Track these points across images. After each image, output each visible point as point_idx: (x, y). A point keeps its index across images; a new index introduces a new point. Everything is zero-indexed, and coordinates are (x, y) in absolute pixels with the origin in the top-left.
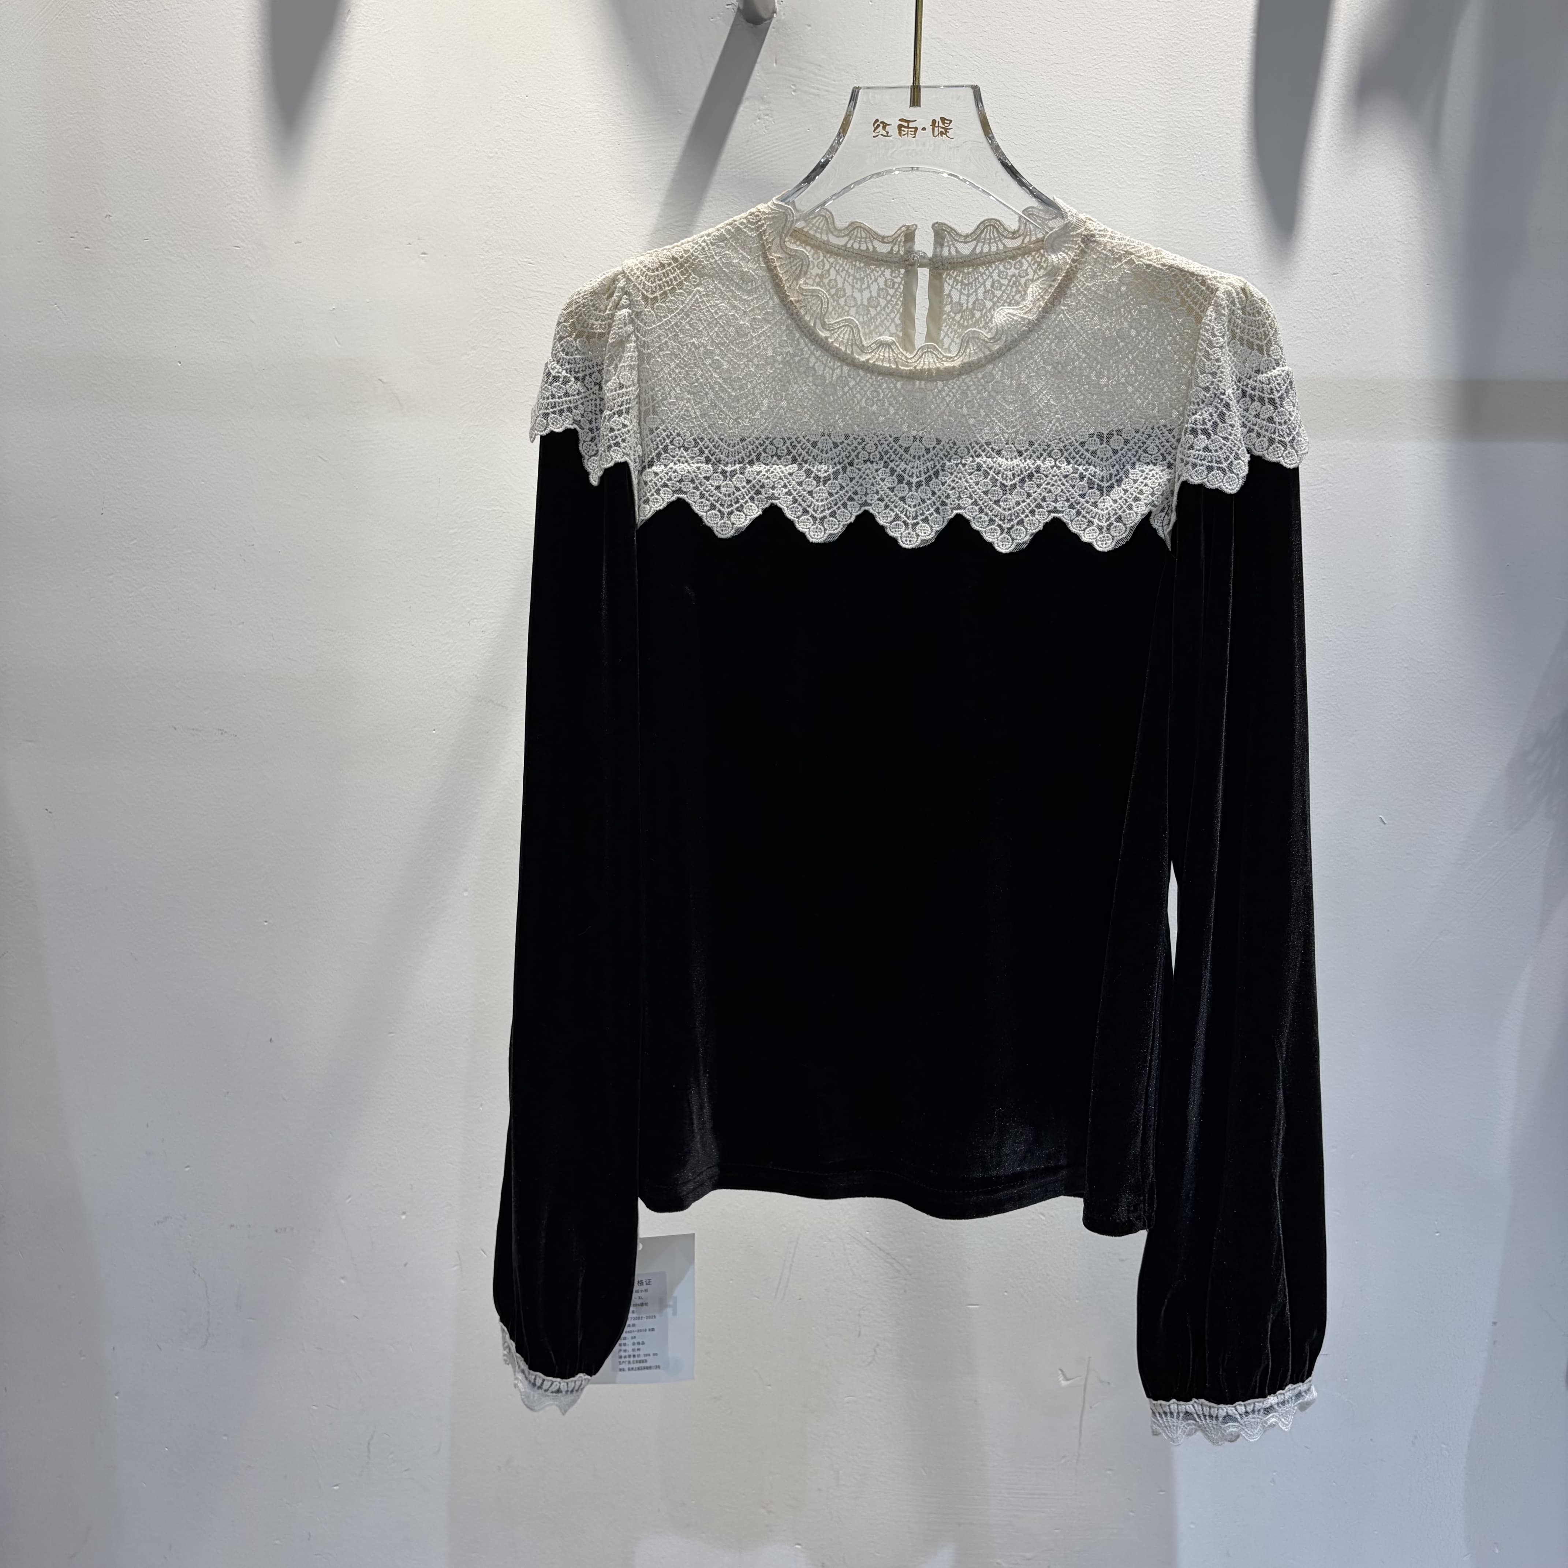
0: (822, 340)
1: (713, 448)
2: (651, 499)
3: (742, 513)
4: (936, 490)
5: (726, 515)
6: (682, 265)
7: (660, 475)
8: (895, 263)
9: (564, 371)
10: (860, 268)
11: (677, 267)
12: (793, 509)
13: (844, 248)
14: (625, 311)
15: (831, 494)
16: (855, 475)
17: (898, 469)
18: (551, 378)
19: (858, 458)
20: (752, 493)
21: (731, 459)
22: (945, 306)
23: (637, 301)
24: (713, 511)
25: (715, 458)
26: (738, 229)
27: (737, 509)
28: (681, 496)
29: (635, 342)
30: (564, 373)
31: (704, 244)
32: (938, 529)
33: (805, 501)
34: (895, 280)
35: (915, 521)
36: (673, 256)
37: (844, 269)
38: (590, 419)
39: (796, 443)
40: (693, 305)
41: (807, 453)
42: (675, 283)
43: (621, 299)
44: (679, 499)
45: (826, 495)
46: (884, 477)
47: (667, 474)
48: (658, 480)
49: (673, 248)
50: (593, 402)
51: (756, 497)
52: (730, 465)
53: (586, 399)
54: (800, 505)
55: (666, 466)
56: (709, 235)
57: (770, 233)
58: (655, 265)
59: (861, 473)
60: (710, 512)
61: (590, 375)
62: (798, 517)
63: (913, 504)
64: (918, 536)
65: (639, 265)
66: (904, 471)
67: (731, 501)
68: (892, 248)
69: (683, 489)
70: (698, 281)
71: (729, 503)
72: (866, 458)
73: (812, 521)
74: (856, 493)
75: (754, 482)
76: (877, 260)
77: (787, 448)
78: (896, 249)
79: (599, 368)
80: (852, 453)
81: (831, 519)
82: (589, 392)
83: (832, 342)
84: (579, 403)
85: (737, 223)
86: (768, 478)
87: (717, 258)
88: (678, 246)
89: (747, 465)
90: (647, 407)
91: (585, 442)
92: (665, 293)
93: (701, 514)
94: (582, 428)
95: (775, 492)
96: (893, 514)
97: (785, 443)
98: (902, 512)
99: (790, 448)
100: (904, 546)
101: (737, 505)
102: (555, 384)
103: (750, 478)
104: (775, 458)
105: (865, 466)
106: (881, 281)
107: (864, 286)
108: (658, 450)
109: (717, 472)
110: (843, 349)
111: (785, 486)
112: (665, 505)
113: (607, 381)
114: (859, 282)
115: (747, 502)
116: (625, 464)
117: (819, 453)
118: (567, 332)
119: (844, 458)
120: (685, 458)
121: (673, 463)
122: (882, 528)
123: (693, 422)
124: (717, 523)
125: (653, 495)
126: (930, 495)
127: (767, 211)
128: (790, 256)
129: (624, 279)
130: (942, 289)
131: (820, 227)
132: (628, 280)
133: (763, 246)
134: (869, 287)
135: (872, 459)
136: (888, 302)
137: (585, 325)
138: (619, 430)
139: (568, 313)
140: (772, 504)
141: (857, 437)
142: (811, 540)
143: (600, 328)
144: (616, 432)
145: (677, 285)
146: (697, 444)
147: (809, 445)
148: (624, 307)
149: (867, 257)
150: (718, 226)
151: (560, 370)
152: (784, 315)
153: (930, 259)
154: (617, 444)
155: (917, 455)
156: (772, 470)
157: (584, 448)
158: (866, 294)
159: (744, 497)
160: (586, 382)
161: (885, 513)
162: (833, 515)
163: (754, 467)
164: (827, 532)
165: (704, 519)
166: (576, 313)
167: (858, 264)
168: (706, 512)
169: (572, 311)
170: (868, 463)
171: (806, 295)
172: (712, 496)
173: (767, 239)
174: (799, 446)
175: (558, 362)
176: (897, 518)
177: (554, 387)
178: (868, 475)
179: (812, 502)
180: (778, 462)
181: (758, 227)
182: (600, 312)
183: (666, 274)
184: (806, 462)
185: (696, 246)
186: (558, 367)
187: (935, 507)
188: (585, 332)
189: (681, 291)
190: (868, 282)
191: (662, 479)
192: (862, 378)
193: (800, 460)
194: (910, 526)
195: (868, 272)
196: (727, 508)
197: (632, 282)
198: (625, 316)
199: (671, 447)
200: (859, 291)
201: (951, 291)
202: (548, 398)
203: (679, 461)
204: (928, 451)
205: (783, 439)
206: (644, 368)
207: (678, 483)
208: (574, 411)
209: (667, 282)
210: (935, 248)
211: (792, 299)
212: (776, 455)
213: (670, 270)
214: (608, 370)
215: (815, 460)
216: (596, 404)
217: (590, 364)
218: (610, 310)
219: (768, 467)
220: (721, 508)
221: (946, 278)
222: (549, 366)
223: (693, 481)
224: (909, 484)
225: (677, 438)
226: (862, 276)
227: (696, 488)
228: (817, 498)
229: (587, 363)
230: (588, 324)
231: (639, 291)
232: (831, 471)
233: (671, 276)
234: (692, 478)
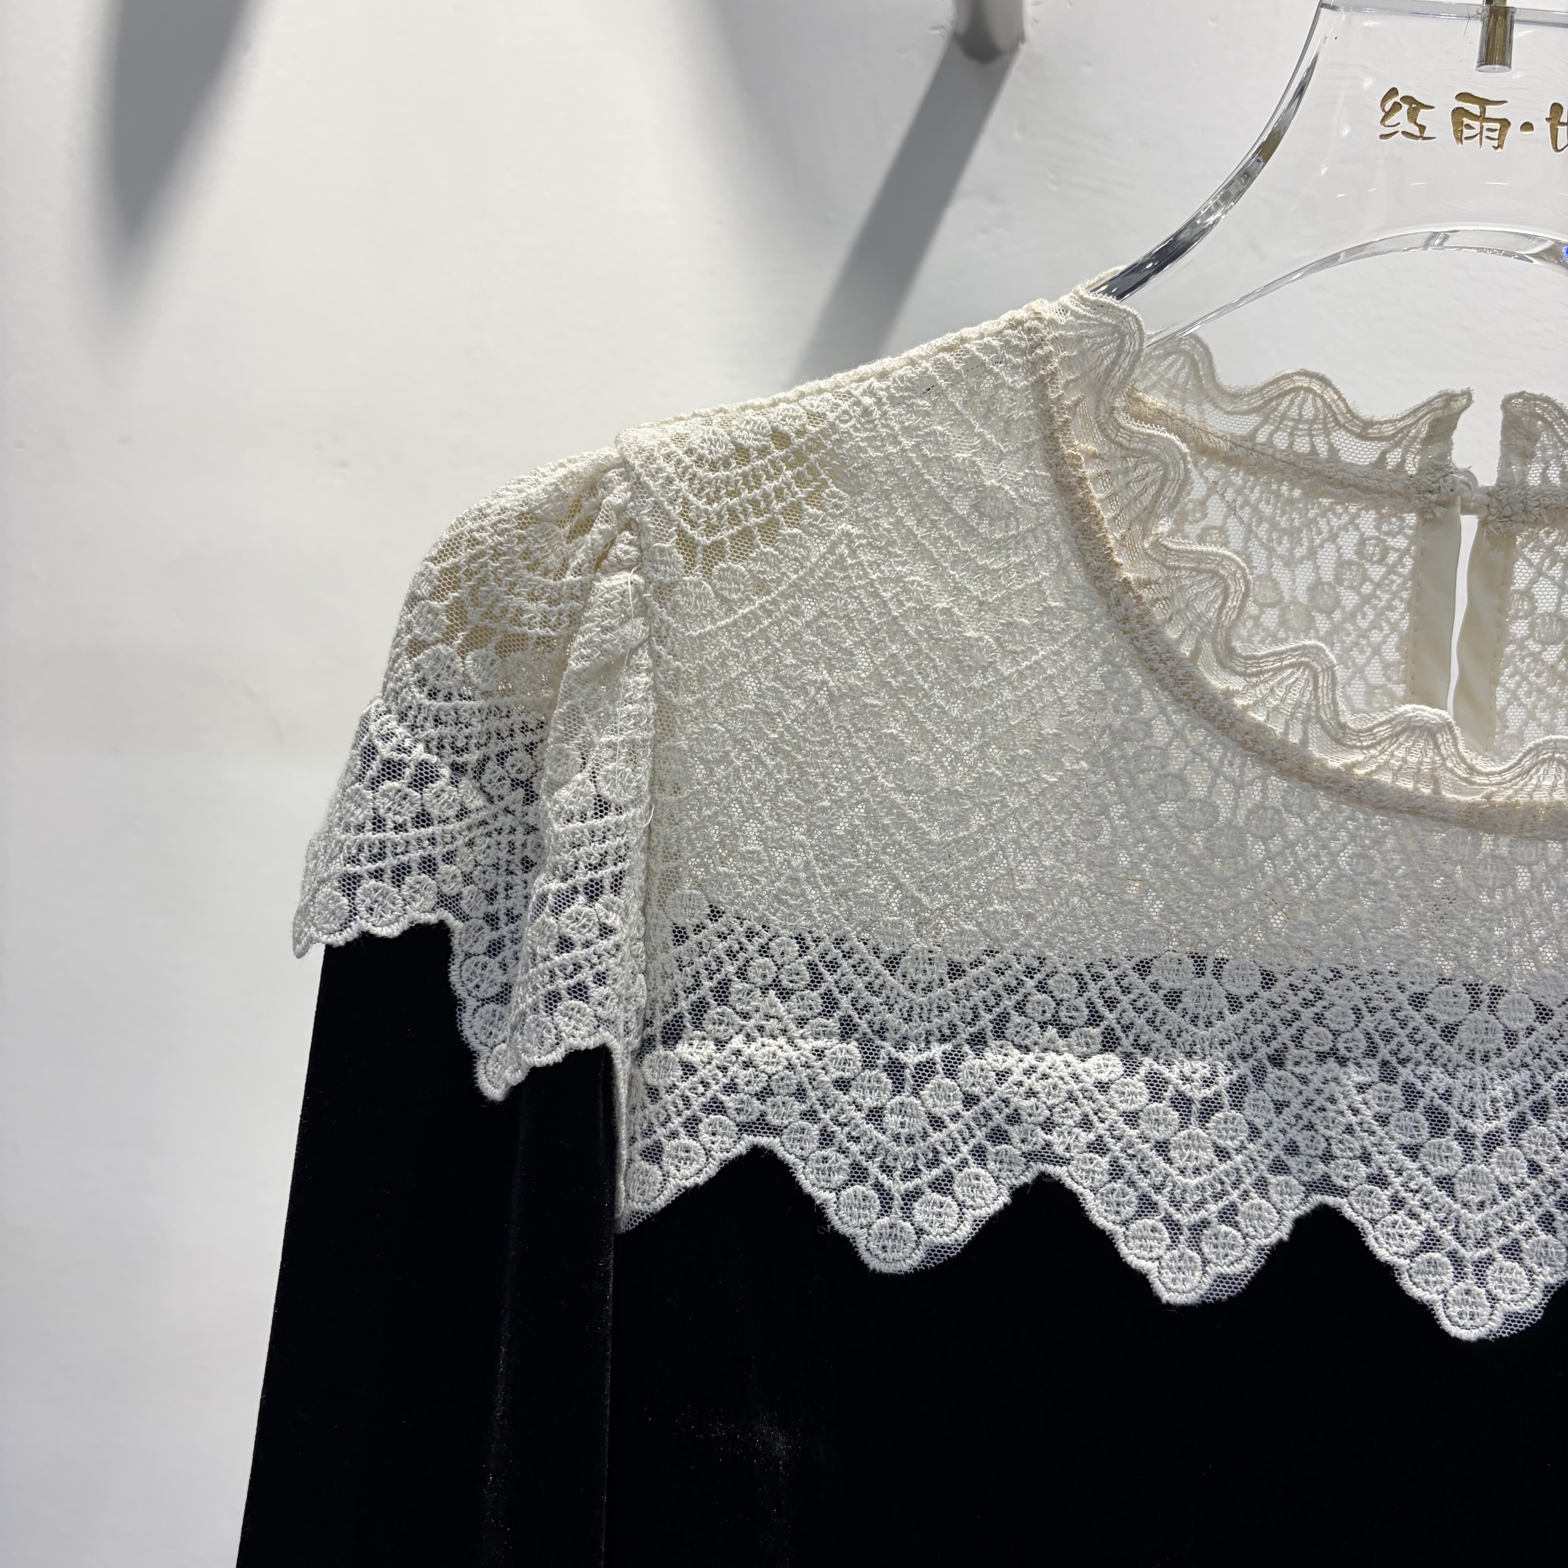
0: (1214, 699)
1: (866, 993)
2: (669, 1146)
3: (949, 1199)
4: (1542, 1160)
5: (897, 1202)
6: (800, 456)
7: (703, 1073)
8: (1392, 494)
9: (421, 747)
10: (1291, 501)
11: (785, 459)
12: (1113, 1198)
13: (1249, 444)
14: (623, 579)
15: (1222, 1154)
16: (1289, 1094)
17: (1428, 1092)
18: (376, 765)
19: (1299, 1046)
20: (980, 1134)
21: (917, 1028)
22: (1511, 622)
23: (662, 551)
24: (859, 1187)
25: (870, 1024)
26: (974, 365)
27: (937, 1186)
28: (763, 1141)
29: (648, 671)
30: (419, 752)
31: (868, 401)
32: (1552, 1281)
33: (1146, 1173)
34: (1391, 542)
35: (1483, 1252)
36: (775, 430)
37: (1246, 503)
38: (489, 886)
39: (1116, 991)
40: (827, 574)
41: (1150, 1022)
42: (777, 506)
43: (613, 543)
44: (756, 1151)
45: (1208, 1155)
46: (1384, 1110)
47: (724, 1069)
48: (693, 1089)
49: (774, 404)
50: (504, 839)
51: (991, 1149)
52: (912, 1045)
53: (482, 830)
54: (1131, 1183)
55: (721, 1044)
56: (883, 375)
57: (1068, 382)
58: (722, 451)
59: (1309, 1092)
60: (850, 1190)
61: (502, 757)
62: (1125, 1223)
63: (1477, 1199)
64: (1493, 1299)
65: (673, 447)
66: (1447, 1096)
67: (916, 1157)
68: (1383, 455)
69: (769, 1118)
70: (847, 505)
71: (909, 1165)
72: (1326, 1048)
73: (1166, 1235)
74: (1292, 1149)
75: (986, 1102)
76: (1342, 484)
77: (1090, 1004)
78: (1393, 459)
79: (530, 738)
80: (1281, 1029)
81: (1224, 1228)
82: (493, 809)
83: (1246, 708)
84: (460, 842)
85: (972, 347)
86: (1031, 1093)
87: (907, 443)
88: (788, 401)
89: (966, 1048)
90: (672, 864)
91: (468, 955)
92: (746, 533)
93: (822, 1196)
94: (465, 918)
95: (1053, 1138)
96: (1419, 1230)
97: (1083, 987)
98: (1444, 1223)
99: (1099, 1003)
100: (1454, 1331)
101: (936, 1172)
102: (388, 784)
103: (976, 1090)
104: (1052, 1031)
105: (1321, 1071)
106: (1348, 541)
107: (1300, 552)
108: (701, 992)
109: (873, 1067)
110: (1279, 730)
111: (1086, 1124)
112: (712, 1170)
113: (555, 786)
114: (1285, 539)
115: (964, 1163)
116: (603, 1053)
117: (1185, 1024)
118: (436, 628)
119: (1258, 1043)
120: (780, 1020)
121: (741, 1037)
122: (1387, 1271)
123: (810, 916)
124: (869, 1226)
125: (674, 1135)
126: (1523, 1172)
127: (1062, 320)
128: (1130, 452)
129: (625, 484)
130: (1507, 575)
131: (1180, 381)
132: (638, 487)
133: (1047, 417)
134: (1312, 554)
135: (1343, 1052)
136: (1366, 600)
137: (496, 612)
138: (587, 944)
139: (444, 571)
140: (1043, 1177)
141: (1299, 983)
142: (1166, 1297)
143: (544, 623)
144: (578, 952)
145: (784, 512)
146: (816, 980)
147: (1157, 1001)
148: (621, 566)
149: (1316, 473)
150: (913, 352)
151: (407, 743)
152: (1099, 621)
153: (1490, 493)
154: (579, 991)
155: (1479, 1047)
156: (1042, 1067)
157: (465, 975)
158: (1304, 575)
159: (956, 1149)
160: (485, 778)
161: (1394, 1224)
162: (1228, 1215)
163: (989, 1055)
164: (1212, 1270)
165: (830, 1212)
166: (469, 574)
167: (1284, 489)
168: (838, 1190)
169: (456, 567)
170: (1331, 1063)
171: (1175, 568)
172: (857, 1140)
173: (1059, 398)
174: (1125, 1000)
175: (402, 717)
176: (1431, 1242)
177: (384, 795)
178: (1332, 1100)
179: (1167, 1175)
180: (1061, 1042)
181: (1034, 363)
182: (545, 574)
183: (752, 480)
184: (1146, 1050)
185: (845, 405)
186: (401, 730)
187: (1540, 1211)
188: (493, 632)
189: (795, 530)
190: (1312, 541)
191: (706, 1085)
192: (1325, 815)
193: (1126, 1043)
194: (1470, 1269)
195: (1311, 515)
196: (904, 1178)
197: (651, 494)
198: (623, 594)
199: (738, 985)
200: (1287, 564)
201: (1533, 581)
202: (360, 828)
203: (761, 1029)
204: (1511, 1038)
205: (1078, 976)
206: (669, 748)
207: (756, 1103)
208: (443, 867)
209: (754, 502)
210: (1505, 464)
211: (1131, 576)
212: (1055, 1021)
213: (764, 468)
214: (560, 751)
215: (1174, 1045)
216: (511, 844)
217: (503, 725)
218: (578, 571)
219: (1030, 1059)
220: (883, 1178)
221: (1524, 546)
222: (373, 727)
223: (800, 1094)
224: (1465, 1137)
225: (761, 960)
226: (1296, 523)
227: (810, 1115)
228: (1181, 1163)
229: (494, 723)
230: (505, 610)
231: (670, 521)
232: (1224, 1081)
233: (769, 486)
234: (800, 1084)
